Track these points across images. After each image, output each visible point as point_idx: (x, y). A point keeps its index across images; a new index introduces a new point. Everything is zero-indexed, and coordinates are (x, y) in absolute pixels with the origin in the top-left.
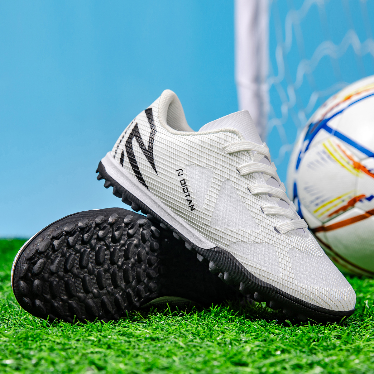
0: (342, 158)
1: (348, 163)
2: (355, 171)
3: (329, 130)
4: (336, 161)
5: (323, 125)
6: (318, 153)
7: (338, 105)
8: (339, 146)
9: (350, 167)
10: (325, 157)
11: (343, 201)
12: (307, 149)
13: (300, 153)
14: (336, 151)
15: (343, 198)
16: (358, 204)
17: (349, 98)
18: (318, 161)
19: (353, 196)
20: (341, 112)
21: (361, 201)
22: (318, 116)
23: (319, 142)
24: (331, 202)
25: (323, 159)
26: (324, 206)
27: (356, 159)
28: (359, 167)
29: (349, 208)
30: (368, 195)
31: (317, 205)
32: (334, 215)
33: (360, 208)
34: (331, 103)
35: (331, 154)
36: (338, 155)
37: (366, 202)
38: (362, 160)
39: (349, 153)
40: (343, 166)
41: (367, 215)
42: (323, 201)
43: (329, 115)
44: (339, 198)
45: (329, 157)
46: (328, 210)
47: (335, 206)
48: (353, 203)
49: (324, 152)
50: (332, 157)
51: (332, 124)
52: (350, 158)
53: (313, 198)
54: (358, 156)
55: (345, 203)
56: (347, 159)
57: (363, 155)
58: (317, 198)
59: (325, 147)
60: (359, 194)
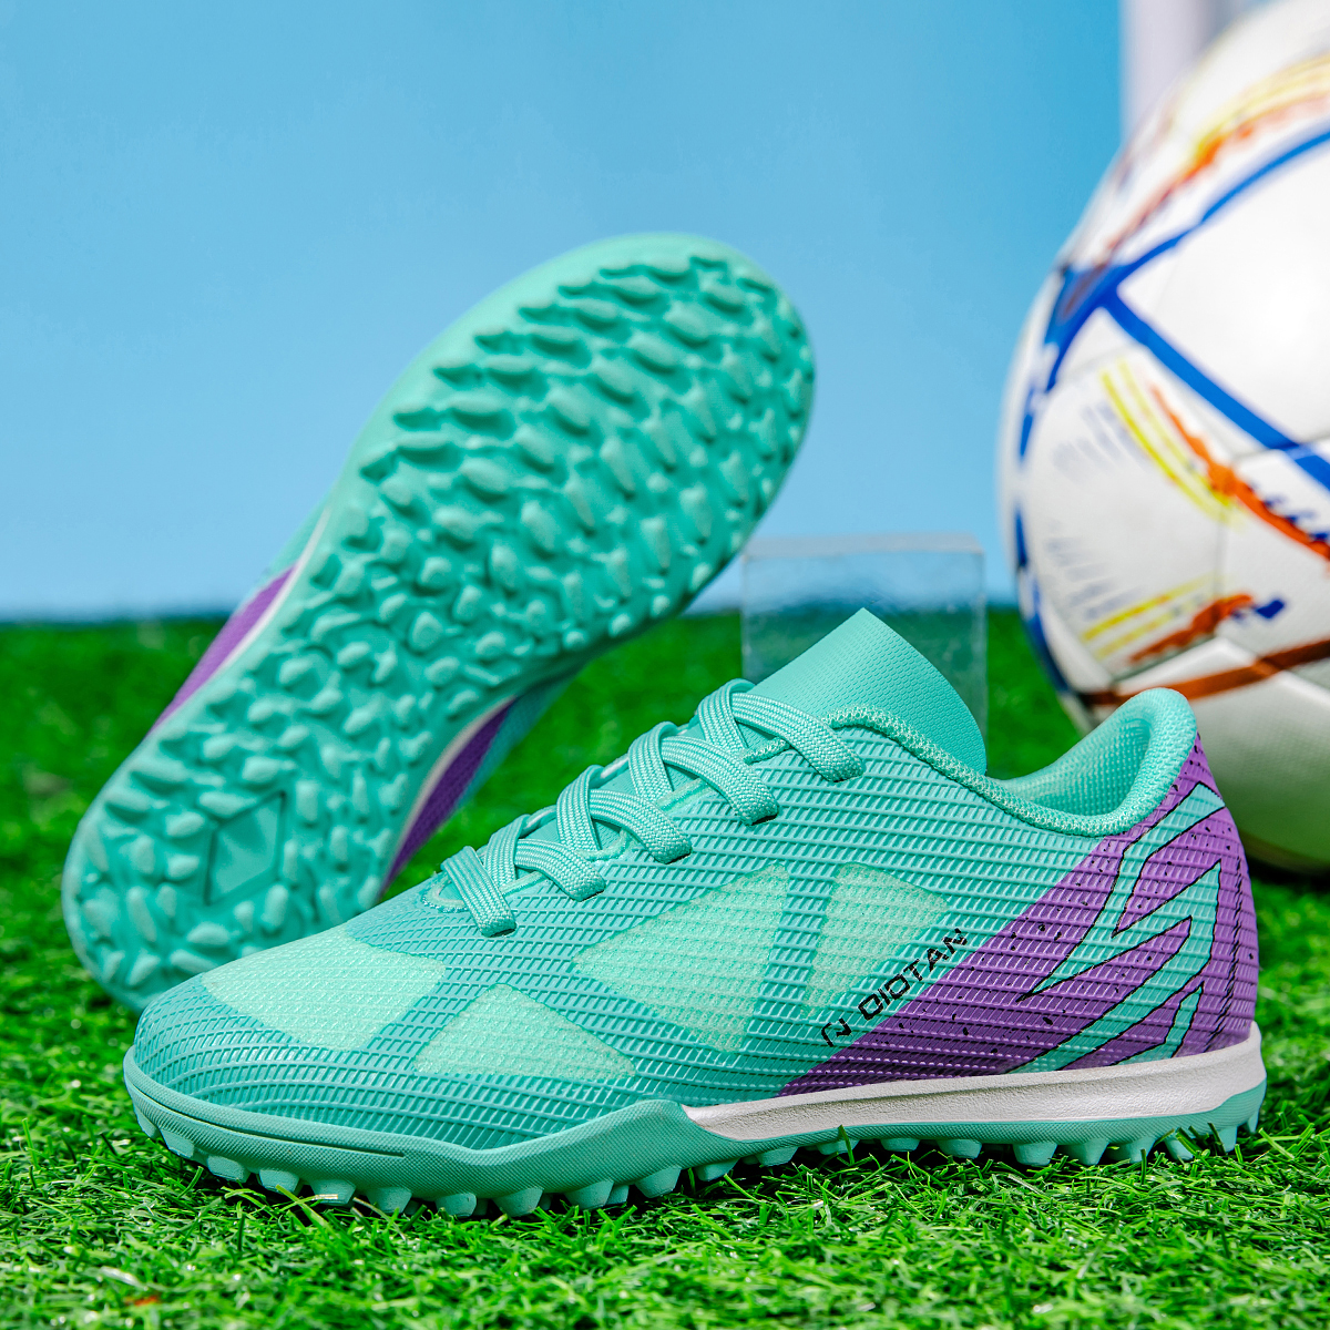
0: (1168, 444)
1: (1190, 468)
2: (1214, 502)
3: (1129, 321)
4: (1148, 454)
5: (1107, 292)
6: (1088, 414)
8: (1157, 395)
9: (1197, 482)
10: (1110, 431)
11: (1177, 612)
12: (1052, 383)
13: (1031, 393)
14: (1147, 413)
15: (1179, 601)
16: (1227, 627)
18: (1086, 447)
19: (1208, 597)
21: (1237, 616)
22: (1090, 248)
23: (1090, 365)
24: (1137, 612)
25: (1104, 439)
26: (1115, 622)
27: (1220, 455)
28: (1227, 485)
29: (1198, 638)
30: (1263, 597)
31: (1092, 613)
32: (1148, 660)
33: (1236, 643)
35: (1132, 423)
36: (1156, 431)
37: (1256, 623)
38: (1239, 457)
39: (1193, 426)
40: (1174, 479)
41: (1263, 670)
42: (1111, 605)
43: (1130, 252)
44: (1162, 600)
45: (1124, 435)
46: (1128, 638)
47: (1152, 626)
48: (1210, 620)
49: (1109, 414)
50: (1133, 436)
51: (1138, 293)
52: (1197, 447)
53: (1079, 586)
54: (1227, 442)
55: (1183, 622)
56: (1186, 452)
57: (1242, 441)
58: (1094, 591)
59: (1111, 391)
60: (1229, 590)
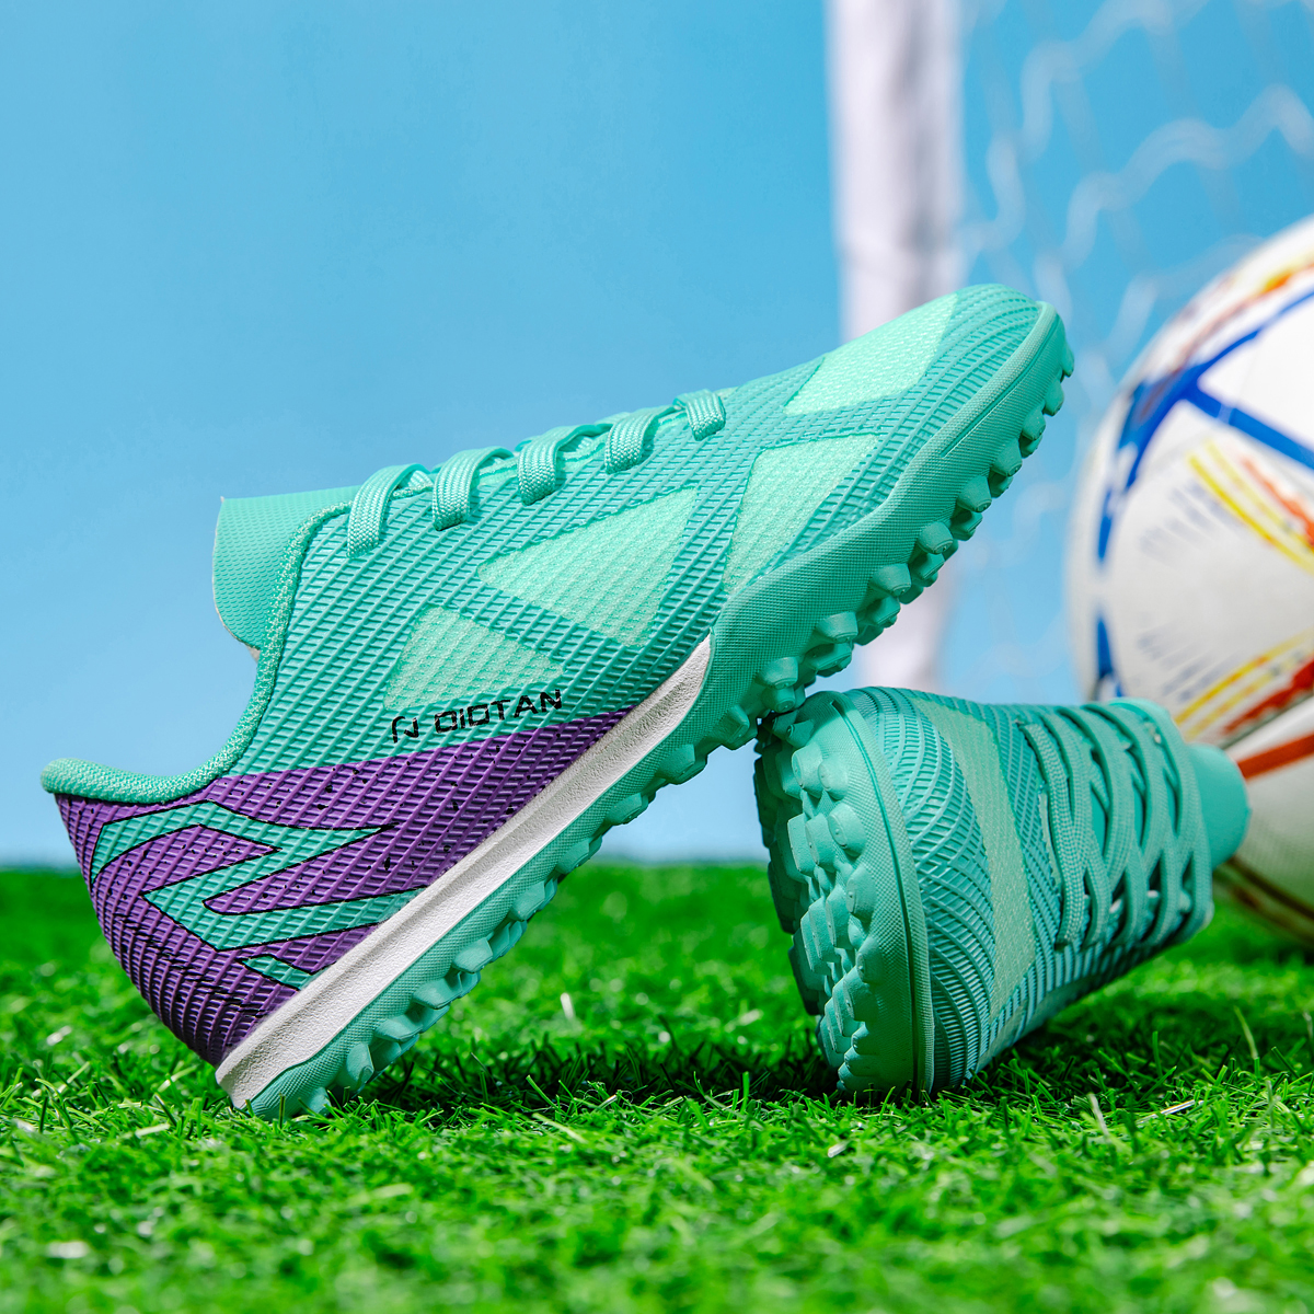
0: (1262, 508)
1: (1287, 529)
3: (1210, 406)
4: (1243, 521)
5: (1187, 386)
6: (1177, 496)
7: (1239, 310)
8: (1249, 466)
9: (1295, 541)
10: (1201, 507)
11: (1276, 672)
12: (1132, 478)
13: (1108, 495)
14: (1238, 483)
15: (1277, 661)
17: (1280, 282)
18: (1176, 526)
20: (1251, 336)
22: (1165, 355)
23: (1174, 454)
24: (1234, 679)
25: (1195, 515)
26: (1209, 697)
29: (1297, 697)
31: (1186, 696)
32: (1245, 727)
34: (1213, 304)
35: (1223, 495)
36: (1250, 498)
39: (1287, 490)
40: (1270, 541)
42: (1206, 681)
43: (1207, 350)
44: (1261, 661)
45: (1216, 507)
46: (1223, 709)
47: (1249, 691)
49: (1198, 491)
50: (1226, 506)
51: (1217, 383)
52: (1293, 509)
53: (1172, 673)
55: (1283, 682)
56: (1281, 515)
58: (1188, 674)
59: (1199, 469)
